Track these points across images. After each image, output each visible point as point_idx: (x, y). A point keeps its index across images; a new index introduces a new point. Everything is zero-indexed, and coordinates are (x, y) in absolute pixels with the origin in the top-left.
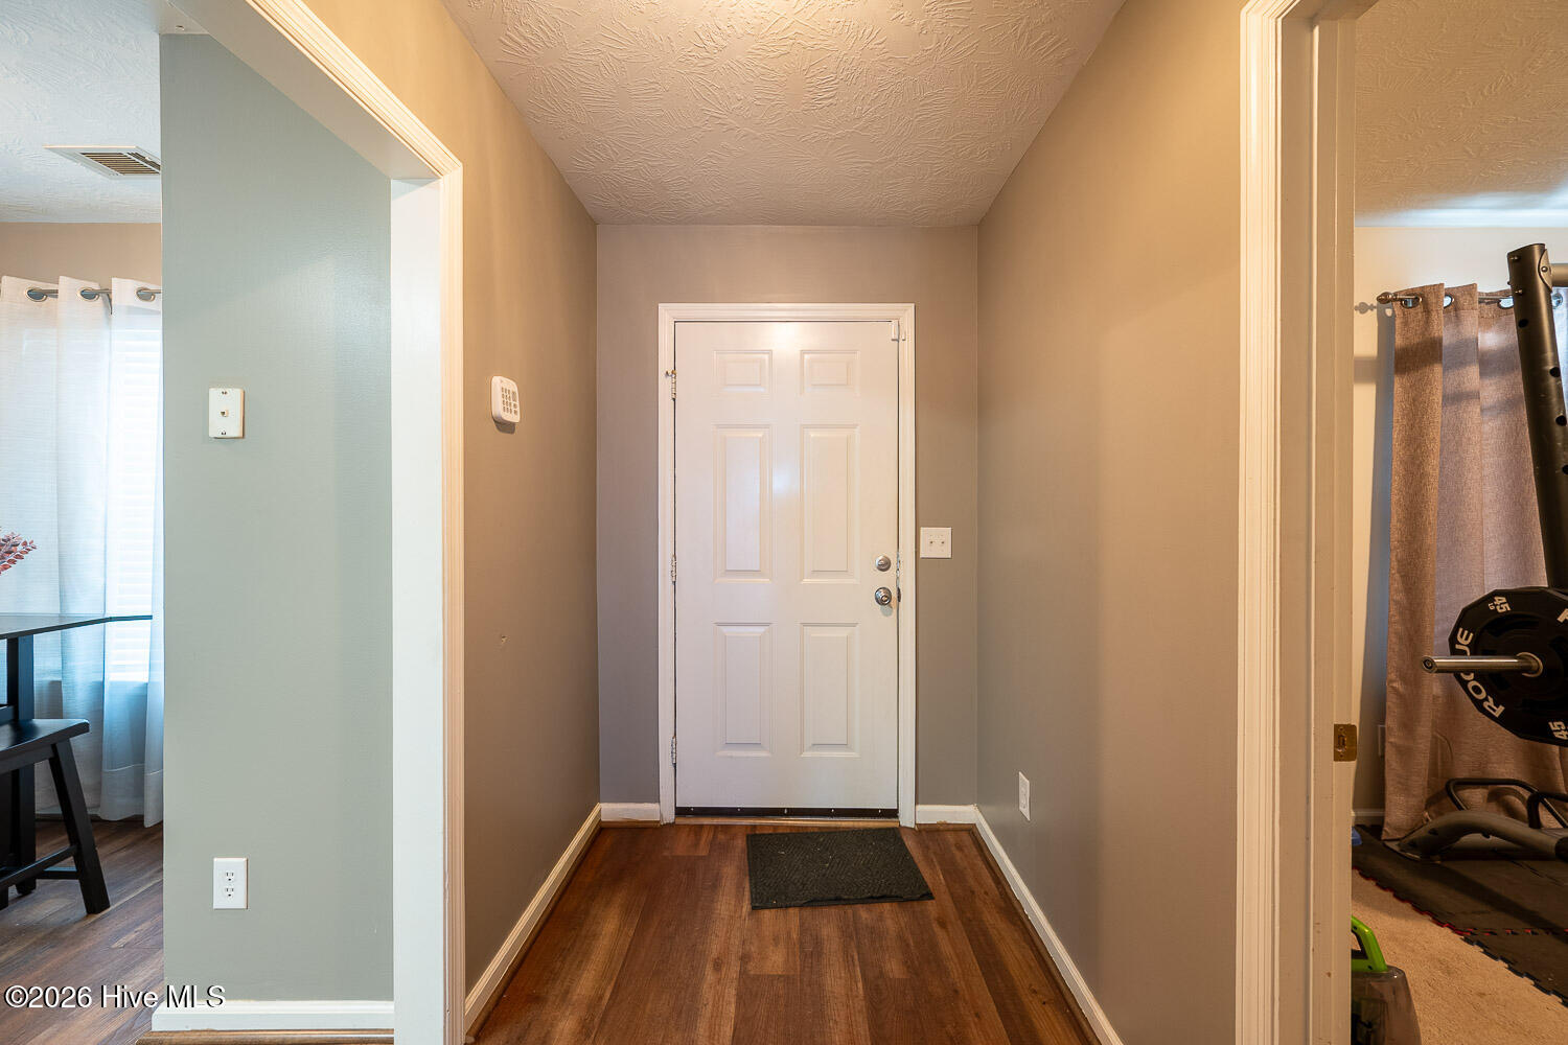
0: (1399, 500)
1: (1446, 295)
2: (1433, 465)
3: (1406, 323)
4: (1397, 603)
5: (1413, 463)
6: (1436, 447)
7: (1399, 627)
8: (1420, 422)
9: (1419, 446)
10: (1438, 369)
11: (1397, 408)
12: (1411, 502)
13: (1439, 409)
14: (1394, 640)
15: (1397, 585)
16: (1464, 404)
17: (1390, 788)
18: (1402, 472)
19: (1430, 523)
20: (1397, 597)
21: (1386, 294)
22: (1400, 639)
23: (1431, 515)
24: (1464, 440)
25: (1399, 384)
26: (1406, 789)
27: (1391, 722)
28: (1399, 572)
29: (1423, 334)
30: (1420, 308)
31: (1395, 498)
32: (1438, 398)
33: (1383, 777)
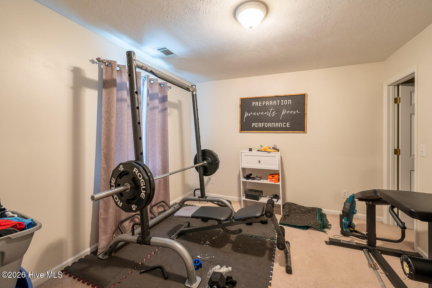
0: (104, 132)
1: (118, 66)
2: (114, 120)
3: (106, 71)
4: (103, 168)
5: (108, 120)
6: (115, 115)
7: (104, 177)
8: (110, 106)
9: (110, 114)
10: (115, 89)
11: (103, 100)
12: (108, 133)
13: (115, 103)
14: (102, 181)
15: (103, 162)
16: (123, 102)
17: (101, 234)
18: (105, 123)
19: (113, 140)
20: (103, 166)
21: (99, 58)
22: (104, 180)
23: (113, 137)
24: (123, 114)
25: (104, 92)
26: (105, 232)
27: (101, 211)
28: (104, 157)
29: (111, 76)
30: (110, 68)
31: (103, 132)
32: (115, 99)
33: (99, 232)
